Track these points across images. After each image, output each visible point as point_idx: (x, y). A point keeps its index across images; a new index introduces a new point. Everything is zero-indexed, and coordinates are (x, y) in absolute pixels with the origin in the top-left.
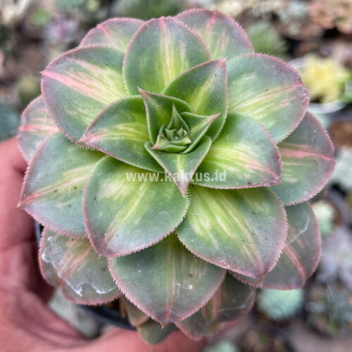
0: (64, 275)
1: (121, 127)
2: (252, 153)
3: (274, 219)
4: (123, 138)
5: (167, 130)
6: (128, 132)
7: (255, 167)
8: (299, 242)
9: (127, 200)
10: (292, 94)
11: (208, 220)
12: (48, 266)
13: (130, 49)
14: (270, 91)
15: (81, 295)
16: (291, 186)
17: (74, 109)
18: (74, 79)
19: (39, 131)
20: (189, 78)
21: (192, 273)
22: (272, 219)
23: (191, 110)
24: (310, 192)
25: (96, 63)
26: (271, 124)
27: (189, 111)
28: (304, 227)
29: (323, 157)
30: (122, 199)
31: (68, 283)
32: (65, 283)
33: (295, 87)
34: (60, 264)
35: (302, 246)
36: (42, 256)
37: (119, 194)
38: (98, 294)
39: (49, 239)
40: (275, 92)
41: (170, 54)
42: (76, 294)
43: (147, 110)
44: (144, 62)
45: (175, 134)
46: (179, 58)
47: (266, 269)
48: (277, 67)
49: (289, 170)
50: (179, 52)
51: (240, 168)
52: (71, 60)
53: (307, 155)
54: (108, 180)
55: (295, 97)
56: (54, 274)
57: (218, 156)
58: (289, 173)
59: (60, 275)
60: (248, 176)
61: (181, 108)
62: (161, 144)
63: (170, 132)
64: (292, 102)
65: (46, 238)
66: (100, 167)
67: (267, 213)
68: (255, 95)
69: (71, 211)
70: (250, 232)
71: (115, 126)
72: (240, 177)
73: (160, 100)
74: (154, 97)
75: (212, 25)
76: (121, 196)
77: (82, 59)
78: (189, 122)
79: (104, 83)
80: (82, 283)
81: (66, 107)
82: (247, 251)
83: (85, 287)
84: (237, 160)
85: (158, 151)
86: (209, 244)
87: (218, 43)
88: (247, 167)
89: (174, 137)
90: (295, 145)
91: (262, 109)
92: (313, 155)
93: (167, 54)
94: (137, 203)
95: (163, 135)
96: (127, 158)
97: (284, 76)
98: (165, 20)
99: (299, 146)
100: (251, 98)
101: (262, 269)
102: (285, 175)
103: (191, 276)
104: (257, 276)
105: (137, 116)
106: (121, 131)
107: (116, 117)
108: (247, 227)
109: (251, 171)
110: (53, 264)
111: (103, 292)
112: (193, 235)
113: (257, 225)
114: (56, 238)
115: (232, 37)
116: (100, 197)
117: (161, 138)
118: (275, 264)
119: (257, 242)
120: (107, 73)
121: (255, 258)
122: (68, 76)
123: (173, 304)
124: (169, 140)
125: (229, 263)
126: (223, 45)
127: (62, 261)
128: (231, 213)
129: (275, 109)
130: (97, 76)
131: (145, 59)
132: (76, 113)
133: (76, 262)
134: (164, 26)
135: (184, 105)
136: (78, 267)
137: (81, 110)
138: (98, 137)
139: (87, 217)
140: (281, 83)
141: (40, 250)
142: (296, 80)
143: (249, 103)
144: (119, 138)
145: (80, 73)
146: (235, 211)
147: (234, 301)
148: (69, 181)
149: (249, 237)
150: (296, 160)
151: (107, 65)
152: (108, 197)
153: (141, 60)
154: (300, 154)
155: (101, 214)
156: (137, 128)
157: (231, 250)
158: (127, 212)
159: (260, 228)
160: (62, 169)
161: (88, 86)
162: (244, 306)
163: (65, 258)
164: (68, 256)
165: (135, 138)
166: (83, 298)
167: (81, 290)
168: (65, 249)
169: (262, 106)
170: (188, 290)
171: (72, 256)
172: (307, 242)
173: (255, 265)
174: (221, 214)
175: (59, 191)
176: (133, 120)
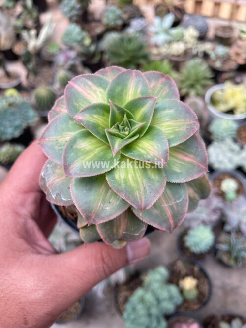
0: (49, 186)
1: (96, 116)
2: (156, 147)
3: (159, 184)
4: (95, 122)
5: (119, 125)
6: (98, 120)
7: (155, 154)
8: (175, 206)
9: (88, 153)
10: (189, 125)
11: (124, 175)
12: (43, 179)
13: (113, 81)
14: (178, 121)
15: (54, 198)
16: (176, 173)
17: (78, 103)
18: (82, 88)
19: (60, 111)
20: (137, 102)
21: (111, 201)
22: (157, 184)
23: (135, 118)
24: (185, 179)
25: (95, 84)
26: (172, 136)
27: (133, 119)
28: (180, 199)
29: (200, 164)
30: (85, 151)
31: (50, 191)
32: (49, 190)
33: (192, 122)
34: (49, 179)
35: (176, 210)
36: (42, 174)
37: (85, 148)
38: (62, 200)
39: (48, 166)
40: (181, 122)
41: (133, 88)
42: (52, 197)
43: (111, 111)
44: (118, 89)
45: (123, 129)
46: (136, 92)
47: (145, 207)
48: (186, 110)
49: (178, 165)
50: (137, 89)
51: (147, 152)
52: (83, 79)
53: (191, 160)
54: (82, 140)
55: (190, 127)
56: (45, 184)
57: (140, 145)
58: (177, 166)
59: (47, 185)
60: (149, 157)
61: (129, 116)
62: (113, 130)
63: (121, 127)
64: (187, 129)
65: (47, 164)
66: (80, 133)
67: (156, 180)
68: (170, 121)
69: (61, 152)
70: (143, 186)
71: (93, 115)
72: (145, 156)
73: (119, 109)
74: (116, 106)
75: (162, 81)
76: (85, 150)
77: (89, 80)
78: (131, 124)
79: (96, 94)
80: (57, 192)
81: (74, 100)
82: (138, 195)
83: (57, 195)
84: (147, 148)
85: (110, 134)
86: (120, 185)
87: (162, 91)
88: (150, 152)
89: (122, 130)
90: (186, 154)
91: (170, 128)
92: (194, 161)
93: (131, 89)
94: (92, 155)
95: (116, 127)
96: (93, 132)
97: (188, 115)
98: (136, 72)
99: (188, 155)
100: (167, 121)
101: (143, 206)
102: (175, 167)
103: (110, 202)
104: (139, 209)
105: (106, 114)
106: (95, 118)
107: (95, 111)
108: (143, 184)
109: (152, 155)
110: (46, 179)
111: (65, 200)
112: (114, 179)
113: (149, 185)
114: (51, 166)
115: (170, 90)
116: (75, 147)
117: (115, 128)
118: (151, 206)
119: (145, 192)
120: (99, 90)
121: (141, 199)
122: (80, 86)
123: (96, 214)
124: (119, 131)
125: (126, 196)
126: (164, 93)
127: (50, 179)
128: (138, 175)
129: (177, 130)
130: (94, 90)
131: (119, 88)
132: (78, 105)
133: (57, 180)
134: (134, 74)
135: (131, 115)
136: (58, 183)
137: (80, 104)
138: (83, 118)
139: (65, 154)
140: (185, 118)
141: (42, 170)
142: (194, 119)
143: (166, 124)
144: (93, 121)
145: (86, 87)
146: (140, 175)
147: (133, 229)
148: (65, 137)
149: (142, 189)
150: (184, 161)
151: (100, 86)
152: (78, 148)
153: (117, 88)
154: (187, 159)
155: (72, 155)
156: (104, 120)
157: (129, 191)
158: (85, 158)
159: (149, 186)
160: (63, 130)
161: (88, 93)
162: (138, 234)
163: (52, 177)
164: (54, 177)
165: (101, 124)
166: (55, 200)
167: (55, 196)
168: (54, 173)
169: (171, 127)
170: (106, 209)
171: (56, 177)
172: (179, 208)
173: (140, 203)
174: (132, 174)
175: (58, 141)
176: (103, 115)
